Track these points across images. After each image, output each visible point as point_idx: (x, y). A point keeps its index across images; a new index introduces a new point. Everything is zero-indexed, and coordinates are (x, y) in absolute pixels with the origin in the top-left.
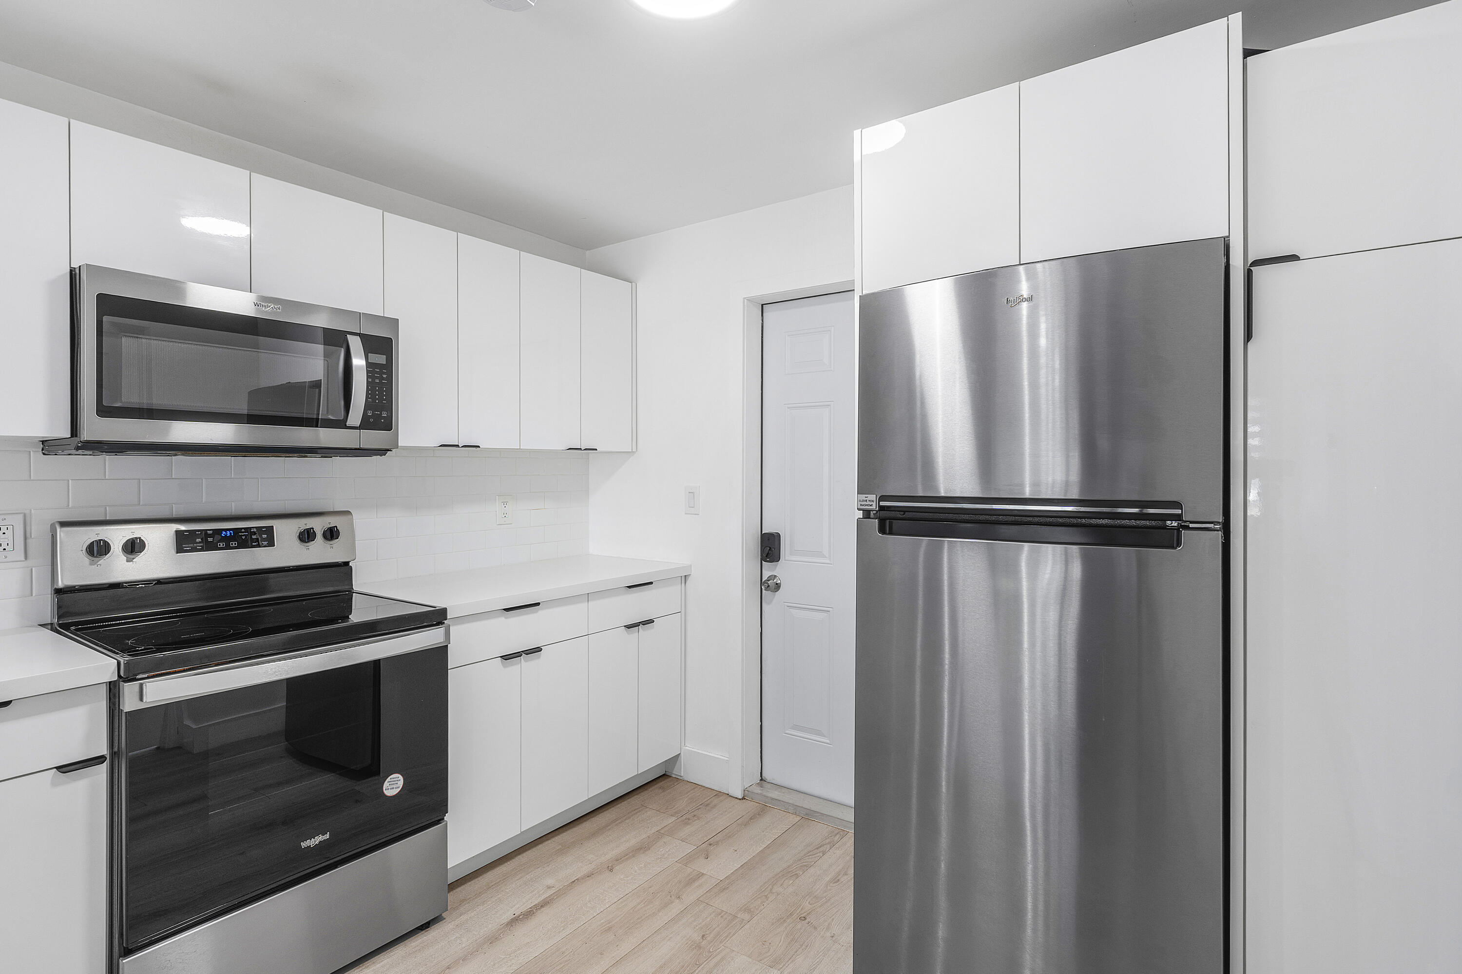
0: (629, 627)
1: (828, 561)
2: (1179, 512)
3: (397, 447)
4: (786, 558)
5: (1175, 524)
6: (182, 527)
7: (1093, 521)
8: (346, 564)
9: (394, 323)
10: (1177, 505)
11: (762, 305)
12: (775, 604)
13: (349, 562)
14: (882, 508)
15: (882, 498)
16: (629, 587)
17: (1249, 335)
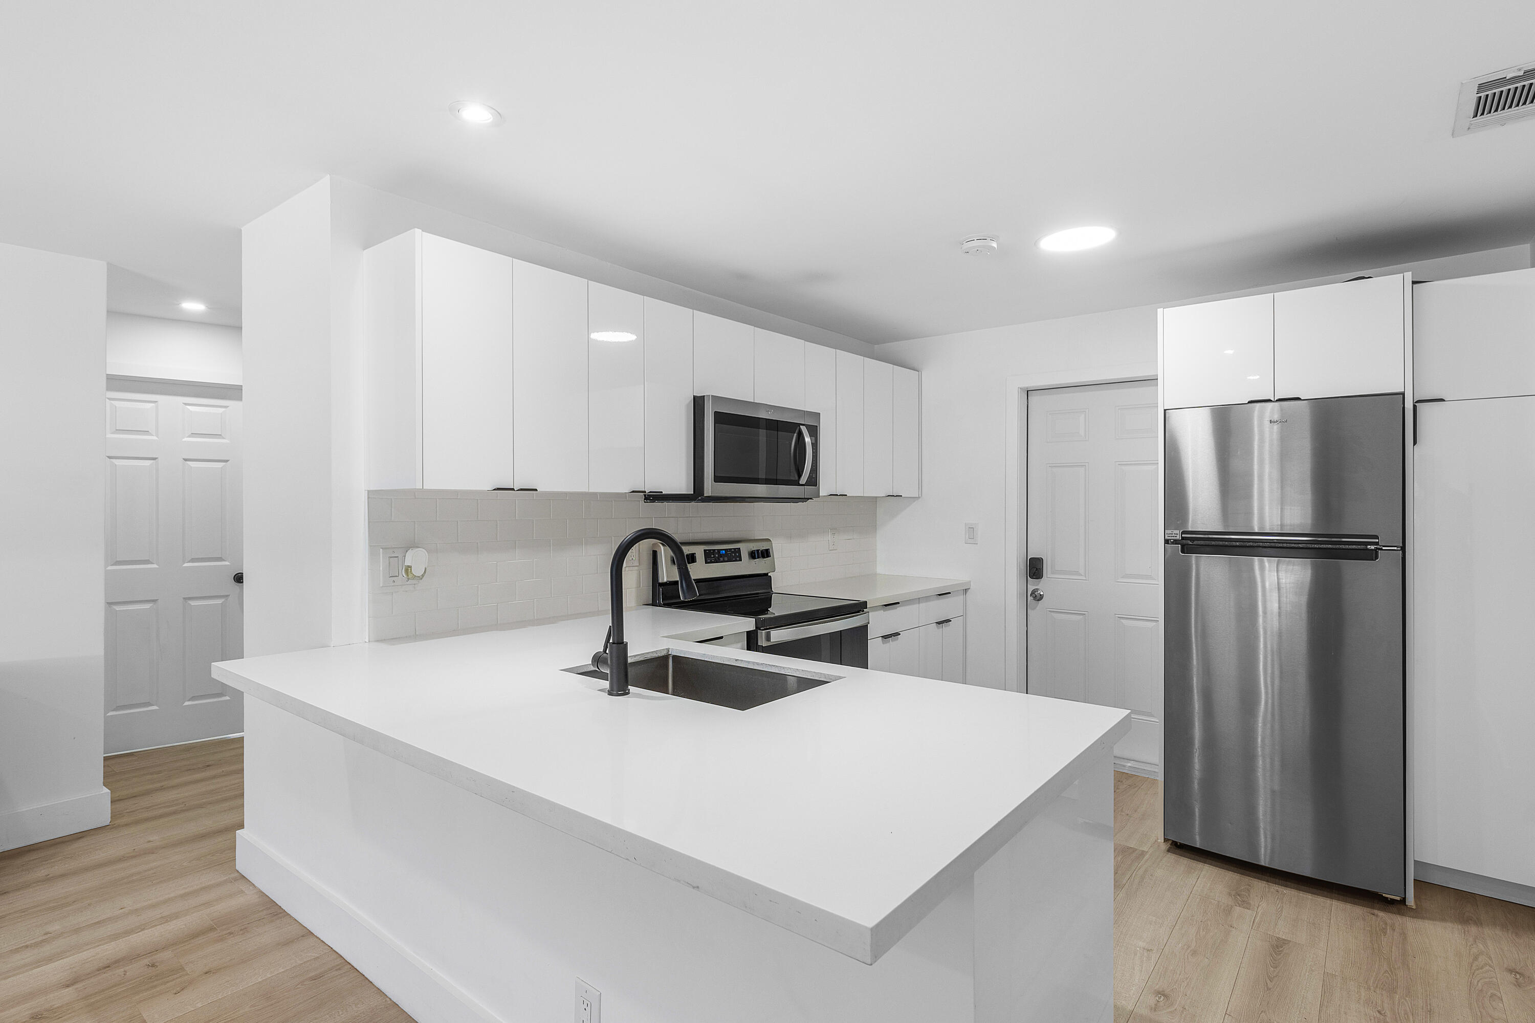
0: (939, 623)
1: (1084, 578)
2: (1377, 540)
3: (818, 496)
4: (1048, 576)
5: (1373, 547)
6: (707, 548)
7: (1322, 546)
8: (766, 575)
9: (818, 415)
10: (1376, 537)
11: (1028, 391)
12: (1038, 612)
13: (768, 573)
14: (1183, 538)
15: (1183, 533)
16: (939, 595)
17: (1415, 443)
